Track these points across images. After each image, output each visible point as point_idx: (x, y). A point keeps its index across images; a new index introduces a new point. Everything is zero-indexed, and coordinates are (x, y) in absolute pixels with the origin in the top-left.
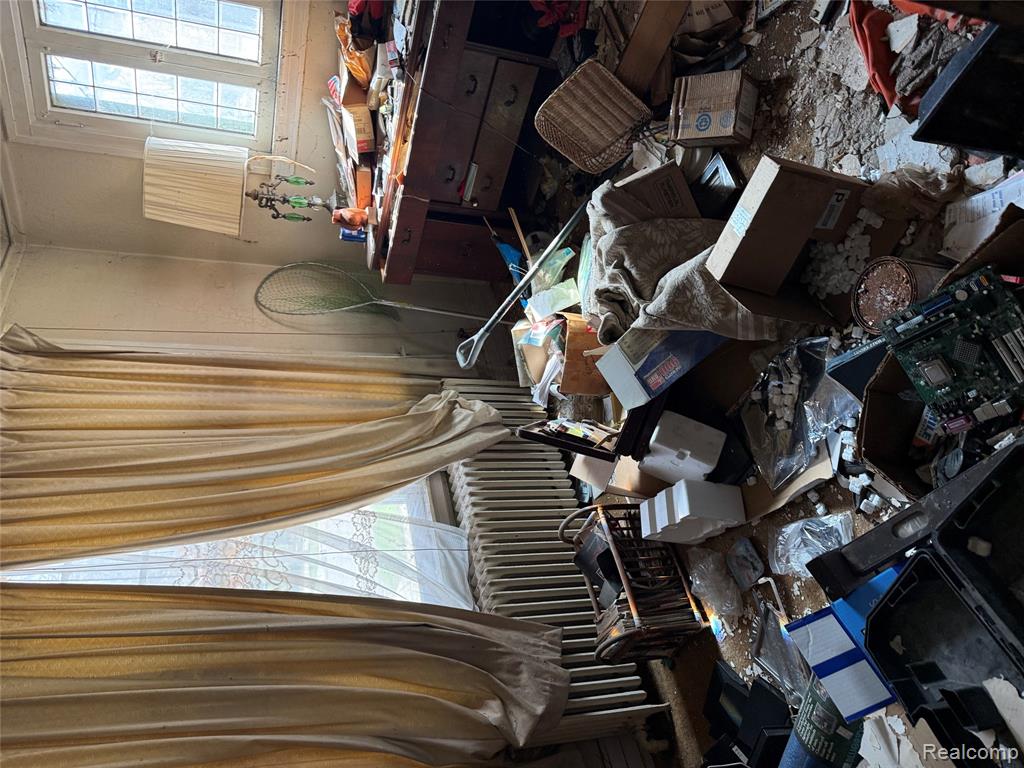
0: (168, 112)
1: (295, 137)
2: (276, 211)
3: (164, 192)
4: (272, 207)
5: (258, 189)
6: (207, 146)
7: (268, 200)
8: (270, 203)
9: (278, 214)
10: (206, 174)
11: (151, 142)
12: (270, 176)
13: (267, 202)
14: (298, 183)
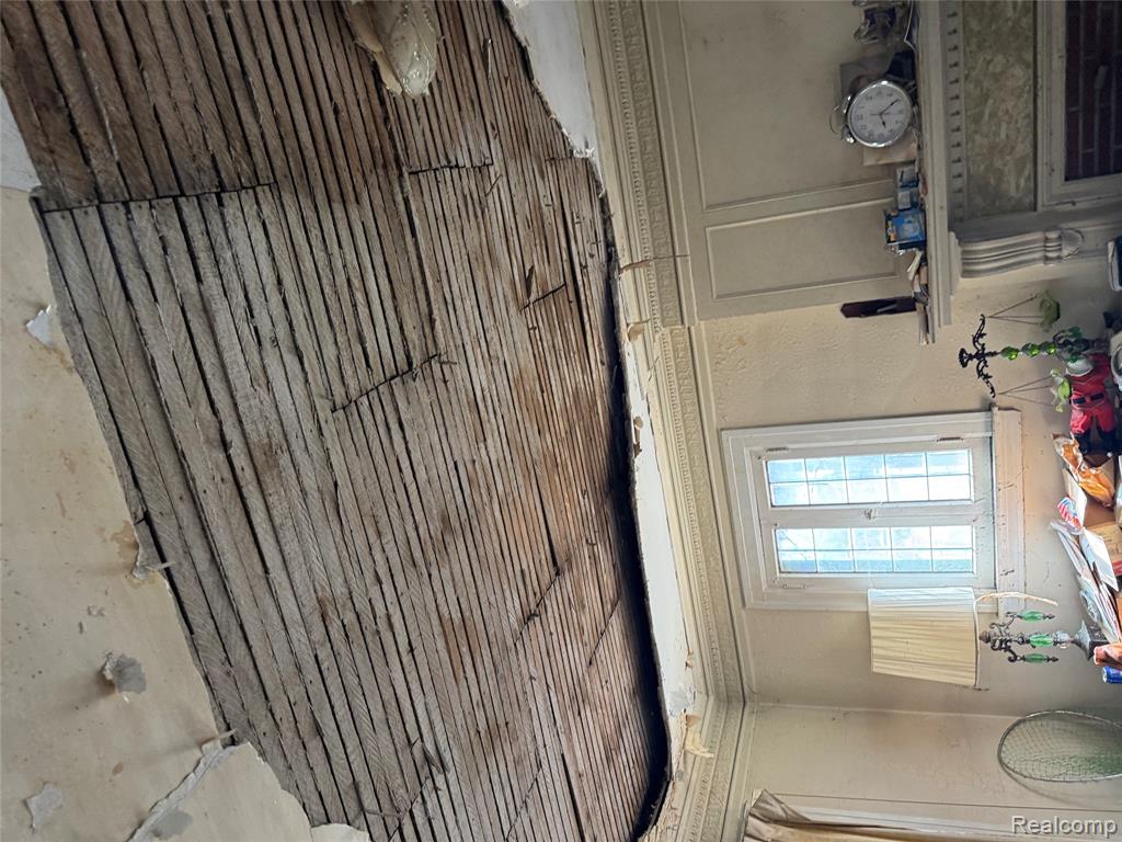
0: (884, 562)
1: (1021, 567)
2: (1013, 653)
3: (893, 644)
4: (1008, 649)
5: (989, 630)
6: (928, 591)
7: (1001, 641)
8: (1005, 645)
9: (1016, 657)
10: (932, 621)
11: (872, 594)
12: (997, 614)
13: (1001, 644)
14: (1035, 618)
